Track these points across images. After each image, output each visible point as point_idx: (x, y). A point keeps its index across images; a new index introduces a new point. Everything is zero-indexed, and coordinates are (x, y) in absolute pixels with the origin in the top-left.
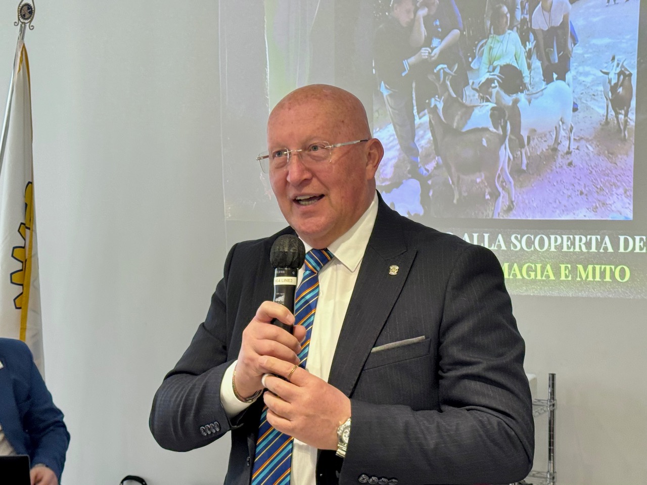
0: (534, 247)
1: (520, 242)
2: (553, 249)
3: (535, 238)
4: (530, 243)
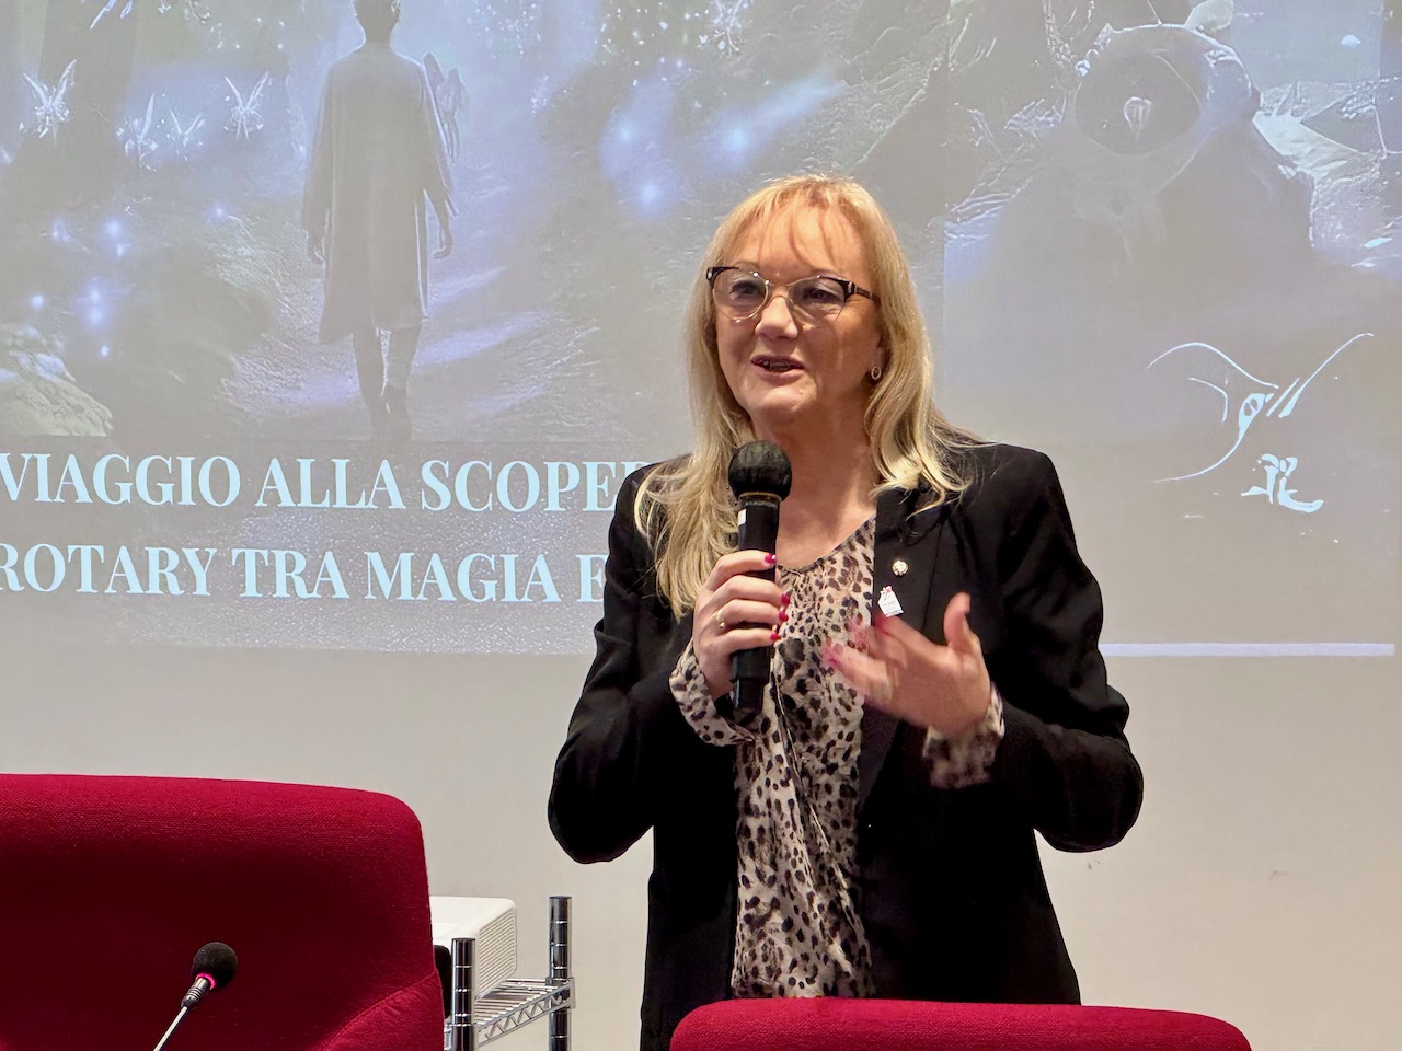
0: (496, 498)
1: (450, 484)
2: (553, 505)
3: (496, 473)
4: (481, 487)
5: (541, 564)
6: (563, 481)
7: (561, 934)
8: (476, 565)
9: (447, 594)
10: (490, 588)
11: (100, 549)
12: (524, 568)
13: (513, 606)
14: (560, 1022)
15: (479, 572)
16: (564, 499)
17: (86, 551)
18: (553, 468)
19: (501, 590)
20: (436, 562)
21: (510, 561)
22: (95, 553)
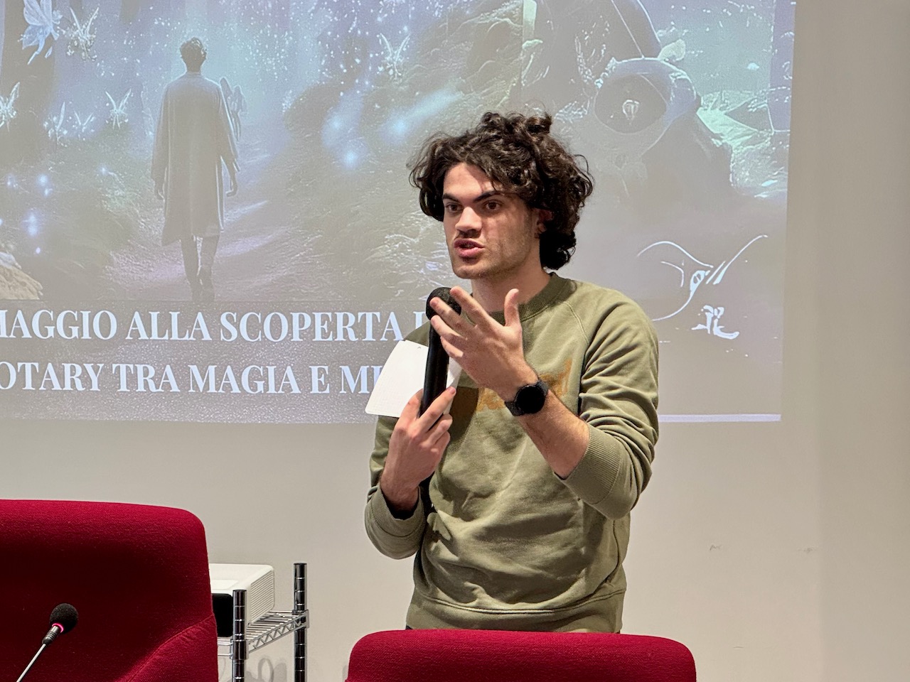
0: (263, 334)
1: (238, 328)
2: (296, 338)
3: (263, 320)
4: (254, 327)
5: (289, 371)
6: (302, 323)
7: (301, 585)
8: (251, 372)
9: (236, 390)
10: (260, 385)
11: (36, 365)
12: (280, 375)
13: (273, 396)
14: (301, 637)
15: (253, 377)
16: (301, 334)
17: (28, 366)
18: (296, 316)
19: (266, 387)
20: (229, 370)
21: (271, 370)
22: (33, 367)
